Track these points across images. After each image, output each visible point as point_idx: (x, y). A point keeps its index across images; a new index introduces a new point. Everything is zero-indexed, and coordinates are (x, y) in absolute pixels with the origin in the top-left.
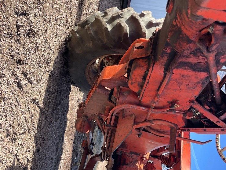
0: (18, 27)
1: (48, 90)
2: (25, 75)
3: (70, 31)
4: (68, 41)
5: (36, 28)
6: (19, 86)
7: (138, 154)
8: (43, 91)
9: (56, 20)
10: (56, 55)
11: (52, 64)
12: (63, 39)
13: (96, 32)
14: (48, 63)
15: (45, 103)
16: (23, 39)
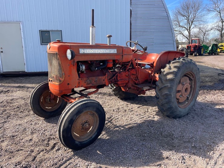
0: (117, 111)
1: (137, 104)
2: (129, 110)
3: (118, 99)
4: (122, 99)
5: (117, 108)
6: (132, 111)
7: (149, 75)
8: (136, 105)
9: (115, 103)
10: (126, 102)
11: (128, 103)
12: (121, 101)
13: (117, 91)
14: (128, 105)
15: (140, 104)
16: (120, 110)
